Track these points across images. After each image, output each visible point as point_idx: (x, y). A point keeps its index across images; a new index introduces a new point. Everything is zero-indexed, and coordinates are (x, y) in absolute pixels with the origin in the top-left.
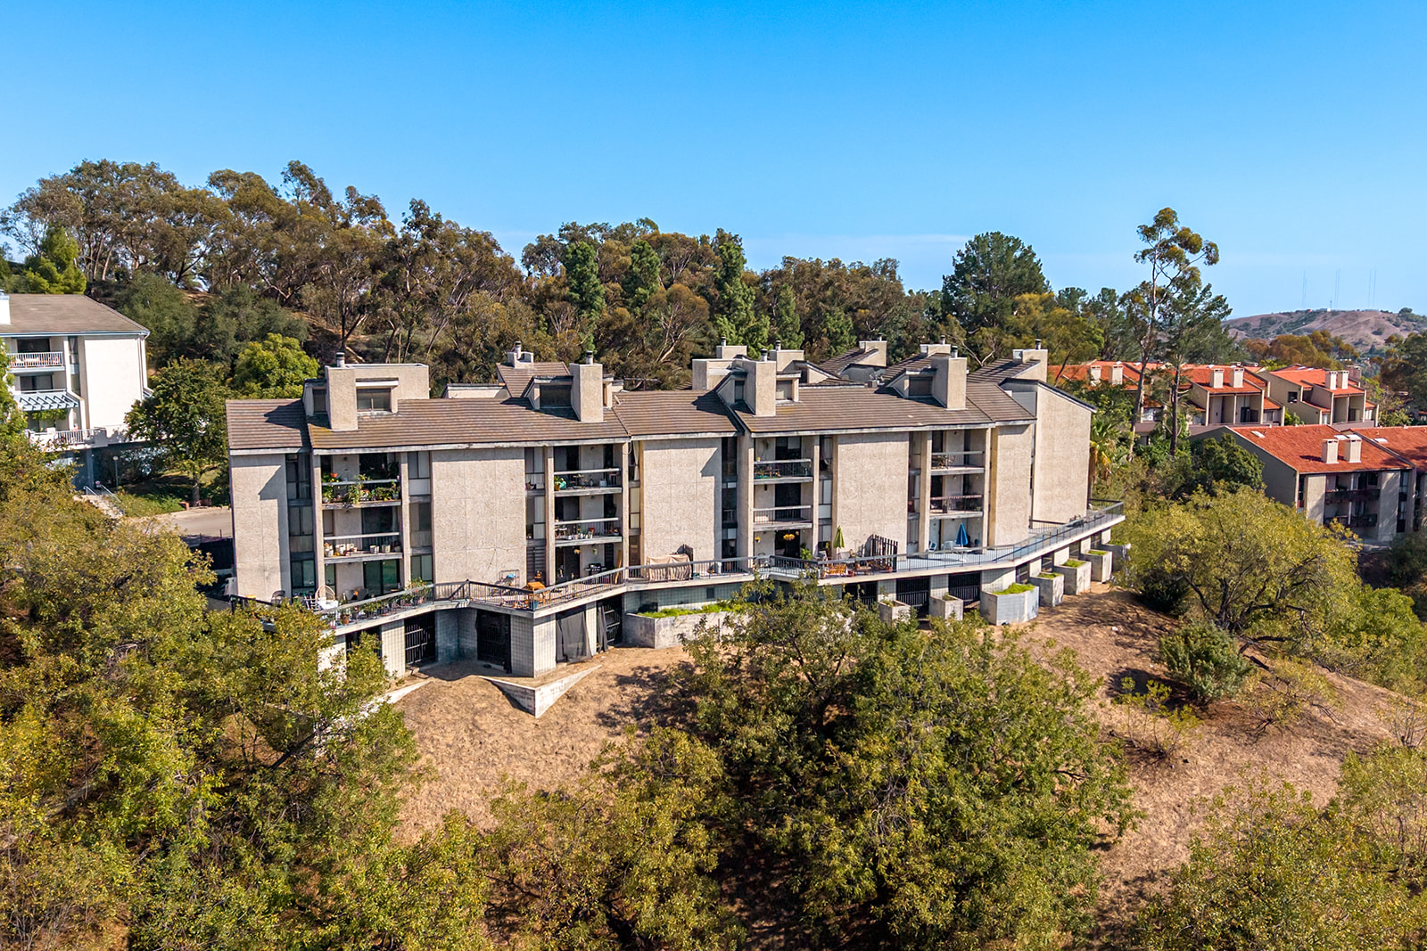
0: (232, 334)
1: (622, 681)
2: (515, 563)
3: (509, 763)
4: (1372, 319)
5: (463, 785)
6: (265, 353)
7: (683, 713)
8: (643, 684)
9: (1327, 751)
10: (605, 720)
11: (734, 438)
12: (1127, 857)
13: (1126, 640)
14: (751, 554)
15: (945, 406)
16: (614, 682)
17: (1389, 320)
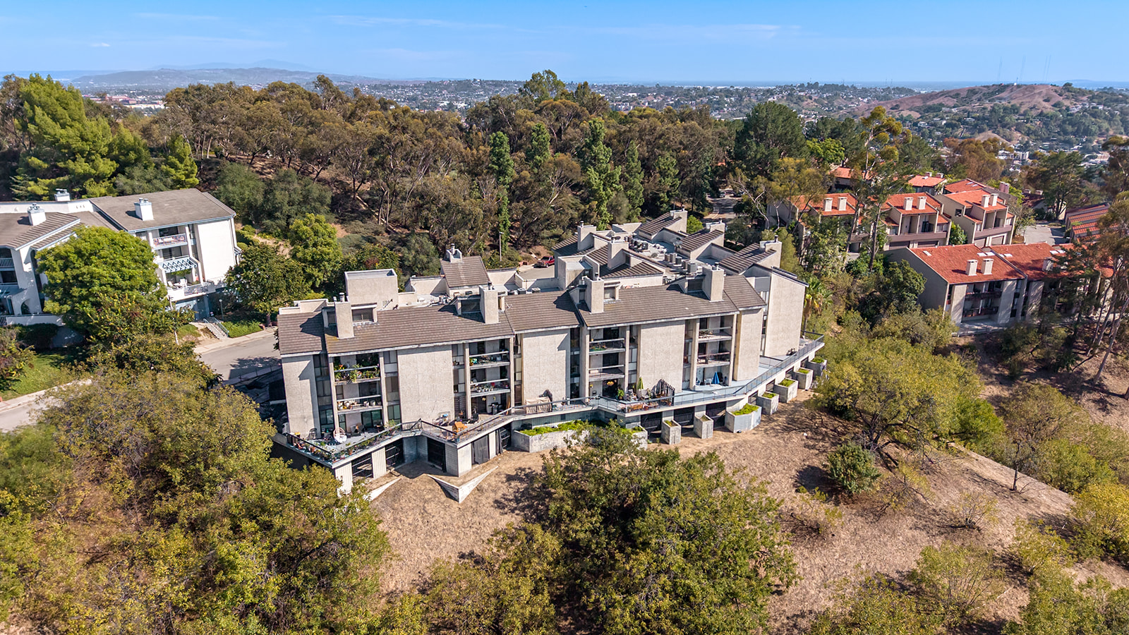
0: (286, 203)
1: (510, 478)
2: (449, 409)
3: (443, 535)
4: (1044, 91)
5: (418, 550)
6: (305, 228)
7: (543, 499)
8: (521, 480)
9: (920, 526)
10: (499, 505)
11: (578, 328)
12: (791, 601)
13: (811, 443)
14: (587, 395)
15: (708, 299)
16: (505, 479)
17: (1056, 91)
